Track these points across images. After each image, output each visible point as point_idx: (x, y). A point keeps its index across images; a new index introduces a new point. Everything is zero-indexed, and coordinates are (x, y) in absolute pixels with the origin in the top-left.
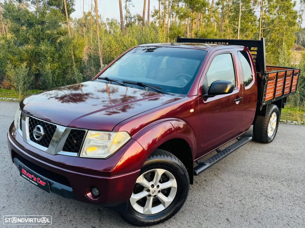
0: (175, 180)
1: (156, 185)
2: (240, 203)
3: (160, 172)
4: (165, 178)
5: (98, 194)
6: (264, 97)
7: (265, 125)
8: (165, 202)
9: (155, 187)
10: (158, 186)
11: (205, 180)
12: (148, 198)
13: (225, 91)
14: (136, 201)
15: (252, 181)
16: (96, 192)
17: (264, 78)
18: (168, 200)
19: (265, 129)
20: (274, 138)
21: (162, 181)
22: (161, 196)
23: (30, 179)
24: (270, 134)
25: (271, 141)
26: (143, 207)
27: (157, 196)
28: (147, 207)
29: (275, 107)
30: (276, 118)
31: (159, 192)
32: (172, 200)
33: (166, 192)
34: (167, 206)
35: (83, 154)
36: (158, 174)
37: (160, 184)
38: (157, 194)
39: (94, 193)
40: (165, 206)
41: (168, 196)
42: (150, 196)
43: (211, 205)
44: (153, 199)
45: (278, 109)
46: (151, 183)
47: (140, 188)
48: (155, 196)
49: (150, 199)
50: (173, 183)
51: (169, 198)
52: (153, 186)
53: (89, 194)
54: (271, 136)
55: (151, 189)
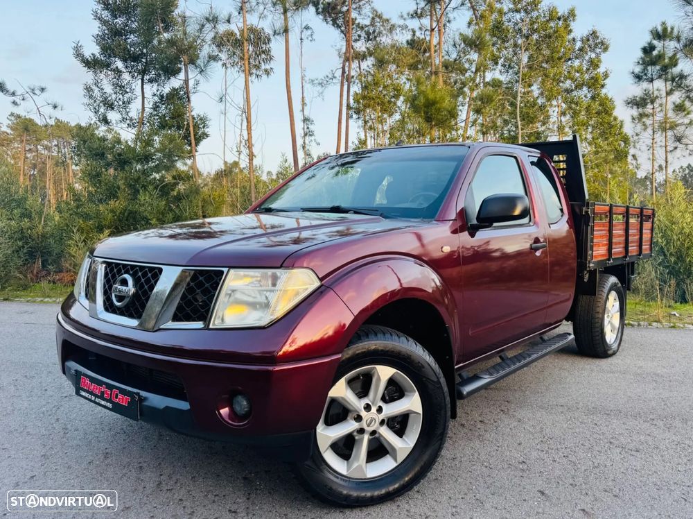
0: (417, 394)
1: (376, 405)
2: (565, 461)
3: (384, 373)
4: (394, 391)
5: (246, 410)
6: (590, 252)
7: (597, 315)
8: (396, 447)
9: (374, 409)
10: (380, 410)
11: (481, 421)
12: (357, 438)
13: (514, 212)
14: (330, 443)
15: (585, 421)
16: (242, 404)
17: (587, 212)
18: (404, 445)
19: (599, 324)
20: (620, 344)
21: (387, 398)
22: (387, 434)
23: (96, 396)
24: (610, 337)
25: (614, 354)
26: (346, 461)
27: (377, 435)
28: (355, 465)
29: (613, 280)
30: (617, 304)
31: (382, 423)
32: (412, 445)
33: (399, 424)
34: (401, 457)
35: (216, 322)
36: (379, 379)
37: (384, 406)
38: (378, 428)
39: (237, 408)
40: (396, 460)
41: (404, 437)
42: (361, 431)
43: (500, 467)
44: (370, 441)
45: (620, 285)
46: (365, 401)
47: (339, 413)
48: (374, 433)
49: (362, 440)
50: (412, 403)
51: (405, 440)
52: (368, 408)
53: (225, 411)
54: (612, 342)
55: (363, 413)
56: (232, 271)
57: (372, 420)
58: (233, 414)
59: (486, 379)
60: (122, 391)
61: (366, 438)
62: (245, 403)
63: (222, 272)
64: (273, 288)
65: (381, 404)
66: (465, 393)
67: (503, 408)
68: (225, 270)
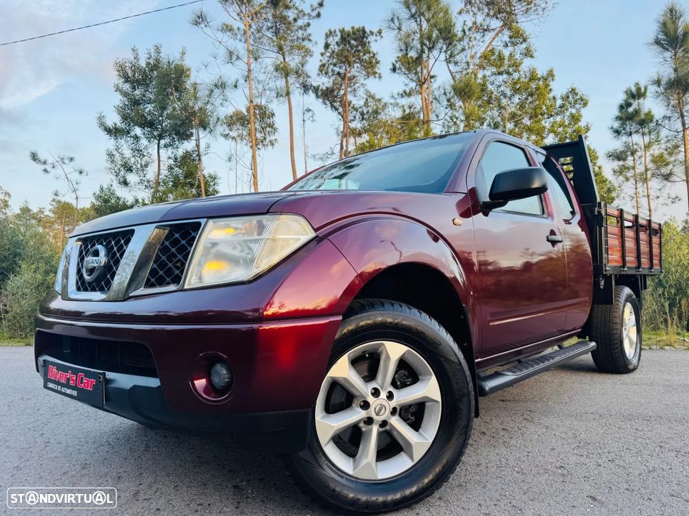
0: (434, 379)
1: (386, 390)
3: (394, 351)
4: (407, 375)
5: (226, 380)
6: (605, 255)
7: (615, 326)
8: (412, 443)
9: (383, 395)
10: (390, 396)
12: (364, 429)
14: (331, 434)
15: (624, 426)
16: (222, 374)
17: (599, 212)
18: (420, 441)
19: (618, 335)
20: (639, 359)
21: (399, 383)
22: (400, 427)
23: (63, 385)
24: (629, 351)
25: (634, 369)
26: (351, 459)
27: (388, 428)
28: (364, 462)
29: (627, 291)
30: (633, 317)
31: (394, 412)
32: (431, 441)
33: (414, 414)
34: (419, 454)
35: (192, 281)
36: (388, 358)
37: (395, 392)
38: (389, 418)
39: (216, 380)
40: (412, 459)
41: (420, 430)
42: (369, 421)
43: (534, 472)
44: (380, 434)
45: (634, 297)
46: (374, 385)
47: (341, 398)
48: (384, 423)
49: (370, 431)
50: (429, 388)
51: (421, 434)
52: (376, 393)
53: (200, 383)
54: (631, 357)
55: (371, 399)
56: (211, 222)
57: (382, 406)
58: (210, 388)
59: (510, 377)
60: (88, 374)
61: (375, 429)
62: (225, 372)
63: (199, 224)
64: (259, 237)
65: (391, 389)
66: (487, 389)
67: (525, 416)
68: (203, 221)
